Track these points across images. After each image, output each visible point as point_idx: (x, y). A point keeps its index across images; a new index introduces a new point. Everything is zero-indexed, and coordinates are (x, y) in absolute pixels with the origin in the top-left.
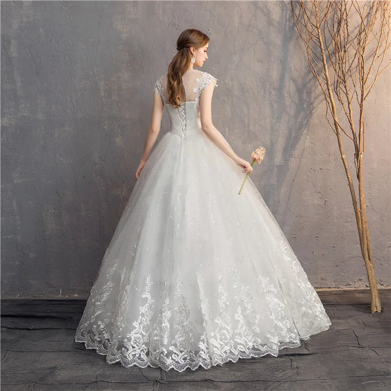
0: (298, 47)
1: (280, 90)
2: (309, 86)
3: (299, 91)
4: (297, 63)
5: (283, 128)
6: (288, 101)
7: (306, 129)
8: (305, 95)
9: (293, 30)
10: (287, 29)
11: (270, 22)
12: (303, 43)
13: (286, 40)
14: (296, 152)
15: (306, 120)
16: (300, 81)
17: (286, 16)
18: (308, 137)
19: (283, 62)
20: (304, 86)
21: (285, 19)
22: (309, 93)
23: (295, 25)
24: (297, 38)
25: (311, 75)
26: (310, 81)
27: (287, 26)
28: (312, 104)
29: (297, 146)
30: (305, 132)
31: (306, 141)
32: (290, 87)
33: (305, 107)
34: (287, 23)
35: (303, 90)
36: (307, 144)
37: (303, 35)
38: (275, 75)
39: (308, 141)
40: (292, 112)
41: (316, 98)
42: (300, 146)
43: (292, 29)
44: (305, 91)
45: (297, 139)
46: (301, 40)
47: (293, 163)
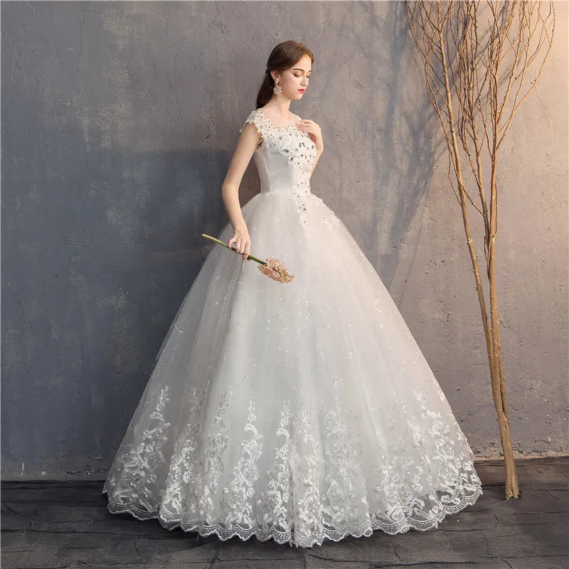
0: (413, 62)
1: (387, 131)
2: (427, 125)
3: (415, 134)
4: (412, 89)
5: (391, 195)
6: (398, 151)
7: (425, 196)
8: (422, 140)
9: (406, 34)
10: (397, 33)
11: (373, 21)
12: (419, 57)
13: (396, 50)
14: (410, 234)
15: (424, 182)
16: (415, 118)
17: (396, 11)
18: (426, 209)
19: (392, 87)
20: (422, 125)
21: (394, 16)
22: (429, 137)
23: (408, 26)
24: (411, 48)
25: (431, 110)
26: (429, 118)
27: (397, 28)
28: (432, 155)
29: (412, 225)
30: (423, 200)
31: (423, 217)
32: (401, 128)
33: (422, 161)
34: (398, 23)
35: (420, 131)
36: (426, 221)
37: (421, 43)
38: (380, 107)
39: (426, 216)
40: (404, 167)
41: (438, 145)
42: (414, 224)
43: (404, 32)
44: (422, 135)
45: (411, 211)
46: (416, 50)
47: (405, 252)
